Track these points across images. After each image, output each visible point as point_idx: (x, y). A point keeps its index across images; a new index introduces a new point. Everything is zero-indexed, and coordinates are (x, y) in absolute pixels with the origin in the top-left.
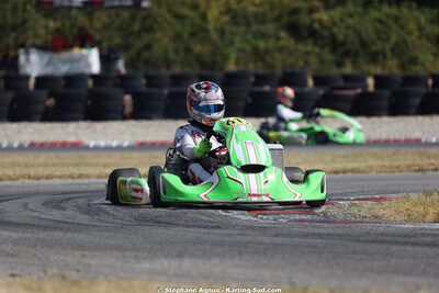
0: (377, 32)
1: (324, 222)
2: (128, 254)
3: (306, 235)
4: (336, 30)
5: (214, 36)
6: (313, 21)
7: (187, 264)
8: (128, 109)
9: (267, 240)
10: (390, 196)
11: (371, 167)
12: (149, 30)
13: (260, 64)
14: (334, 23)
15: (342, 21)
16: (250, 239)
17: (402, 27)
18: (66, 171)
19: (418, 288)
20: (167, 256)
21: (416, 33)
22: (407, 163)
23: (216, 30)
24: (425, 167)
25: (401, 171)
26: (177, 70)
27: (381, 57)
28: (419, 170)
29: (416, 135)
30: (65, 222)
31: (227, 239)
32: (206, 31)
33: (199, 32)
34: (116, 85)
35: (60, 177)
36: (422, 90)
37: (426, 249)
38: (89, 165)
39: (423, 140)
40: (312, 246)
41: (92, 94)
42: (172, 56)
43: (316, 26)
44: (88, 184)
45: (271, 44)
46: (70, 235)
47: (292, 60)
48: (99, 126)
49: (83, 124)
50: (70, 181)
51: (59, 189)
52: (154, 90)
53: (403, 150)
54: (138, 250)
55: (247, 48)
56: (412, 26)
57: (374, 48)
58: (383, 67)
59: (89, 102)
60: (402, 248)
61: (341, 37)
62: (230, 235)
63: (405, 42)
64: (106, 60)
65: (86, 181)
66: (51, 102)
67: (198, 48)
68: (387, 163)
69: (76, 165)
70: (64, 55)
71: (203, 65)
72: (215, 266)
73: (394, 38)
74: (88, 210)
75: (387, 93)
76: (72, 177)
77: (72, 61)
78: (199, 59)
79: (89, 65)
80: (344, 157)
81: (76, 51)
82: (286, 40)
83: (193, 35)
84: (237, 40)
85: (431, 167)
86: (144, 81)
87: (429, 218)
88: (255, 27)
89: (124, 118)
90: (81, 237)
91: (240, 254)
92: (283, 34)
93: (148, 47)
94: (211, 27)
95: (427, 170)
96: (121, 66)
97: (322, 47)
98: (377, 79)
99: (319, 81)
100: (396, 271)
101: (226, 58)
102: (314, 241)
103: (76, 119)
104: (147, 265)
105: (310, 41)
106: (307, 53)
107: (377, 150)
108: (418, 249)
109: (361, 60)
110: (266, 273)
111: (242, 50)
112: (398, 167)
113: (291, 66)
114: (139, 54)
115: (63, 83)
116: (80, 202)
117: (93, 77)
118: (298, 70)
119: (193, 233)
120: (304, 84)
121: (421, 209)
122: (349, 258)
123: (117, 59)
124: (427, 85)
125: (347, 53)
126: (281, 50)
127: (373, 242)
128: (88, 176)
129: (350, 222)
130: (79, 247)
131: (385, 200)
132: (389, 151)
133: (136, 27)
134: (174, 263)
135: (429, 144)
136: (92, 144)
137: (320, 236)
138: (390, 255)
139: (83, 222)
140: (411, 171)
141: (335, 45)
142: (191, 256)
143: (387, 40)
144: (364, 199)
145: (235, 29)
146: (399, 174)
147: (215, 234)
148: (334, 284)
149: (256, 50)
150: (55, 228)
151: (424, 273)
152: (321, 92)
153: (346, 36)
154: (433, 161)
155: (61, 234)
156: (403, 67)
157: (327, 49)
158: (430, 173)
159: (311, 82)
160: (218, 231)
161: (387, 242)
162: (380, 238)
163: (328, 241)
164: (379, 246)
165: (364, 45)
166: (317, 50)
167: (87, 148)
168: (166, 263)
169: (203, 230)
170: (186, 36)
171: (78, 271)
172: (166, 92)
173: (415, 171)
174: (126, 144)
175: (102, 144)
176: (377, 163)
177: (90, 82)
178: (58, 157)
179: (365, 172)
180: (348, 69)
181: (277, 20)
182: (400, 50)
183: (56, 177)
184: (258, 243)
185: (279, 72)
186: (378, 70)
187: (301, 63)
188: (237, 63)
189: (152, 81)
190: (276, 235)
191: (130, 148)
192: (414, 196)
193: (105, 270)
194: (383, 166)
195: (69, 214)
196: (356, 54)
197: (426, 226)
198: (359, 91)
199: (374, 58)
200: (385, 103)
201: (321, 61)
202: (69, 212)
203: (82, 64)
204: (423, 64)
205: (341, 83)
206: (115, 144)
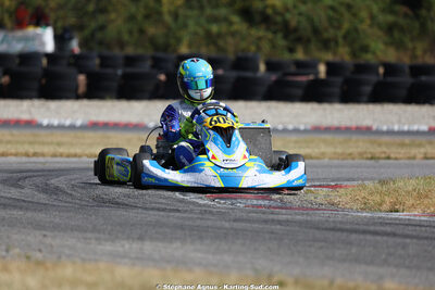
0: (330, 19)
1: (281, 208)
2: (89, 235)
3: (266, 221)
4: (288, 16)
5: (168, 18)
6: (266, 7)
7: (148, 247)
8: (82, 89)
9: (227, 225)
10: (345, 183)
11: (323, 154)
12: (103, 11)
13: (212, 48)
14: (287, 10)
15: (295, 7)
16: (210, 223)
17: (355, 15)
18: (21, 149)
19: (381, 278)
20: (128, 238)
21: (368, 22)
22: (359, 150)
23: (170, 12)
24: (377, 155)
25: (353, 159)
26: (130, 51)
27: (332, 44)
28: (372, 158)
29: (367, 122)
30: (24, 201)
31: (187, 223)
32: (160, 13)
33: (153, 15)
34: (69, 65)
35: (16, 155)
36: (373, 79)
37: (385, 238)
38: (43, 143)
39: (374, 128)
40: (272, 233)
41: (47, 73)
42: (126, 37)
43: (269, 11)
44: (44, 163)
45: (224, 28)
46: (29, 214)
47: (243, 45)
48: (53, 105)
49: (37, 103)
50: (24, 159)
51: (15, 167)
52: (109, 71)
53: (354, 138)
54: (99, 232)
55: (201, 31)
56: (364, 14)
57: (326, 35)
58: (335, 54)
59: (44, 81)
60: (362, 237)
61: (293, 23)
62: (189, 219)
63: (356, 30)
64: (60, 39)
65: (41, 159)
66: (6, 79)
67: (152, 30)
68: (339, 150)
69: (31, 143)
70: (19, 33)
71: (156, 47)
72: (176, 249)
73: (346, 26)
74: (46, 189)
75: (338, 80)
76: (27, 155)
77: (26, 39)
78: (152, 41)
79: (43, 44)
80: (296, 142)
81: (31, 30)
82: (238, 24)
83: (147, 17)
84: (191, 23)
85: (383, 156)
86: (97, 61)
87: (386, 207)
88: (208, 11)
89: (78, 97)
90: (41, 216)
91: (201, 238)
92: (235, 18)
93: (102, 28)
94: (165, 9)
95: (379, 158)
96: (75, 46)
97: (275, 33)
98: (329, 65)
99: (271, 66)
100: (357, 260)
101: (179, 40)
102: (273, 227)
103: (29, 97)
104: (108, 247)
105: (263, 26)
106: (260, 39)
107: (328, 137)
108: (379, 238)
109: (313, 46)
110: (228, 258)
111: (196, 34)
112: (350, 154)
113: (243, 51)
114: (93, 35)
115: (17, 61)
116: (38, 180)
117: (48, 56)
118: (250, 54)
119: (153, 216)
120: (256, 69)
121: (377, 198)
122: (310, 246)
123: (71, 39)
124: (378, 74)
125: (299, 40)
126: (233, 34)
127: (333, 229)
128: (43, 155)
129: (307, 209)
130: (39, 226)
131: (341, 187)
132: (340, 138)
133: (91, 7)
134: (136, 246)
135: (379, 133)
136: (45, 122)
137: (279, 222)
138: (350, 243)
139: (41, 201)
140: (363, 158)
141: (288, 31)
142: (152, 239)
143: (339, 28)
144: (320, 186)
145: (189, 13)
146: (351, 162)
147: (174, 218)
148: (297, 271)
149: (208, 34)
150: (15, 207)
151: (385, 263)
152: (274, 77)
153: (299, 22)
154: (385, 149)
155: (20, 213)
156: (354, 54)
157: (280, 35)
158: (382, 162)
159: (262, 67)
160: (178, 214)
161: (347, 230)
162: (339, 226)
163: (288, 228)
164: (338, 234)
165: (316, 31)
166: (270, 35)
167: (40, 126)
168: (127, 246)
169: (162, 213)
170: (140, 17)
171: (40, 251)
172: (120, 72)
173: (367, 159)
174: (79, 123)
175: (56, 123)
176: (329, 150)
177: (44, 61)
178: (12, 135)
179: (318, 158)
180: (300, 55)
181: (231, 4)
182: (352, 37)
183: (11, 154)
184: (219, 228)
185: (231, 56)
186: (329, 57)
187: (253, 48)
188: (190, 46)
189: (105, 61)
190: (235, 220)
191: (83, 128)
192: (369, 184)
193: (67, 252)
194: (335, 153)
195: (27, 192)
196: (309, 41)
197: (383, 215)
198: (311, 77)
199: (326, 44)
200: (337, 90)
201: (274, 46)
202: (26, 191)
203: (37, 43)
204: (374, 53)
205: (293, 69)
206: (68, 123)
